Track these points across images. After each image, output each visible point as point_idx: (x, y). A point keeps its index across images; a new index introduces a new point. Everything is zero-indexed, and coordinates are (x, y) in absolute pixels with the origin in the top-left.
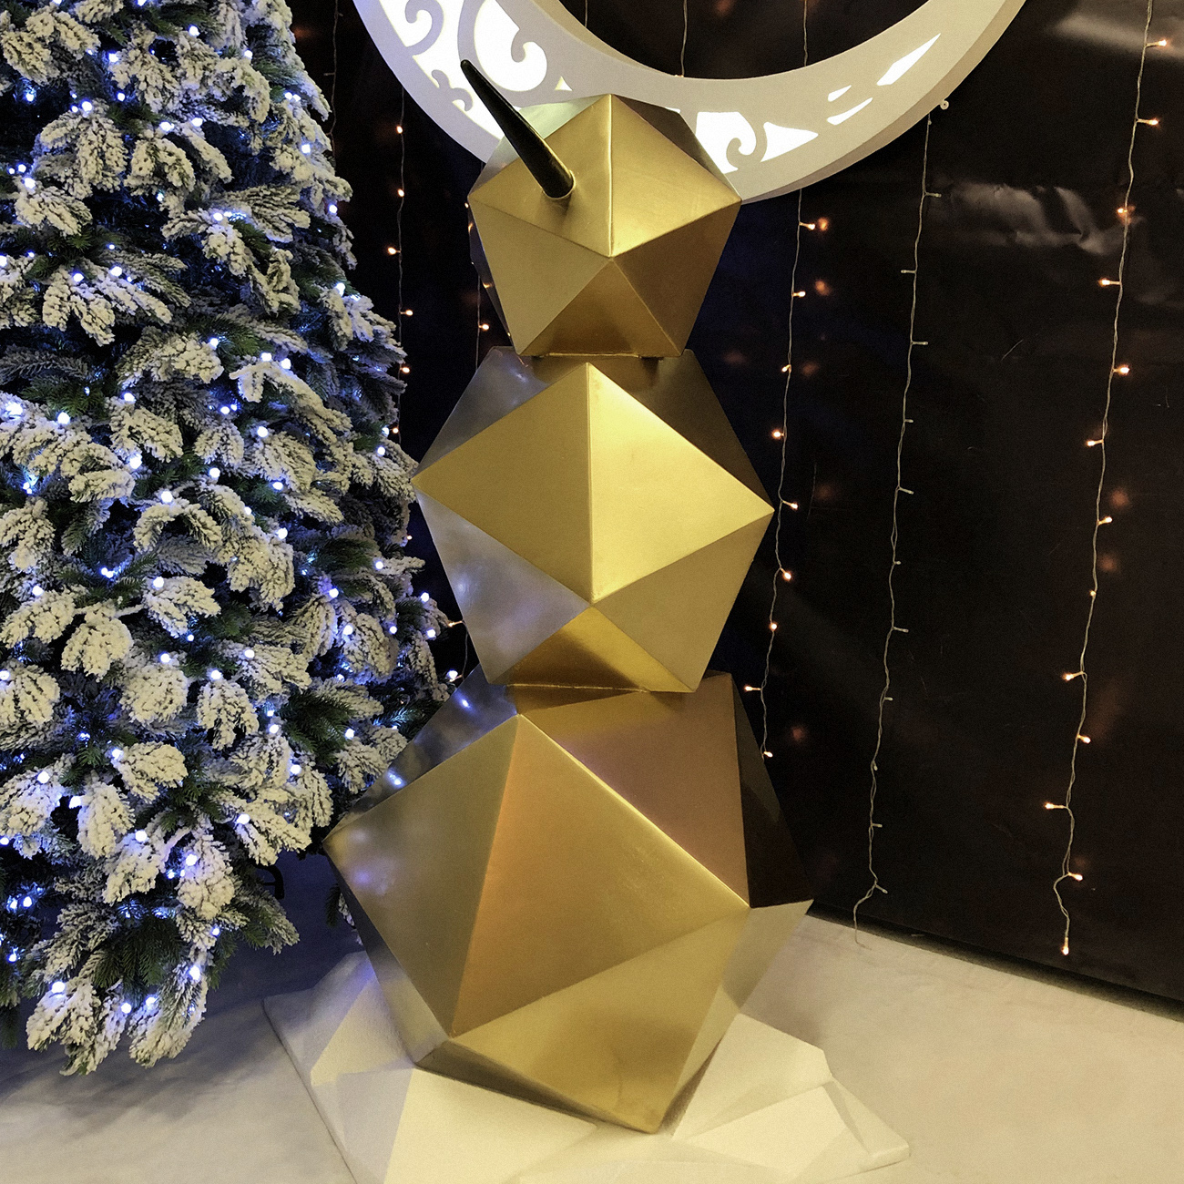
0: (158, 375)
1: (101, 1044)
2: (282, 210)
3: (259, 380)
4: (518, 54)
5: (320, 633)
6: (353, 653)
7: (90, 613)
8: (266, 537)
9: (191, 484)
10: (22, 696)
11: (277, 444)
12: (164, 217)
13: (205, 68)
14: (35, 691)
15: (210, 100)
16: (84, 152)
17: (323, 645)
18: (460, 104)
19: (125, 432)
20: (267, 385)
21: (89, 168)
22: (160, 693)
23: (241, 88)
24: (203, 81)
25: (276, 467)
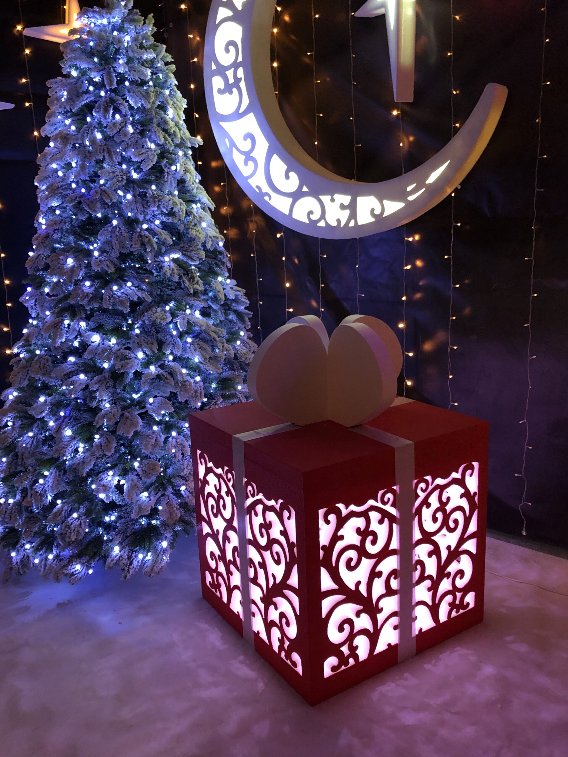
0: (147, 323)
1: (131, 569)
2: (193, 253)
7: (126, 413)
8: (192, 380)
9: (162, 362)
10: (103, 444)
11: (195, 344)
13: (159, 201)
14: (107, 442)
15: (162, 213)
16: (114, 240)
19: (136, 345)
20: (188, 322)
21: (117, 246)
22: (153, 441)
23: (172, 208)
24: (158, 206)
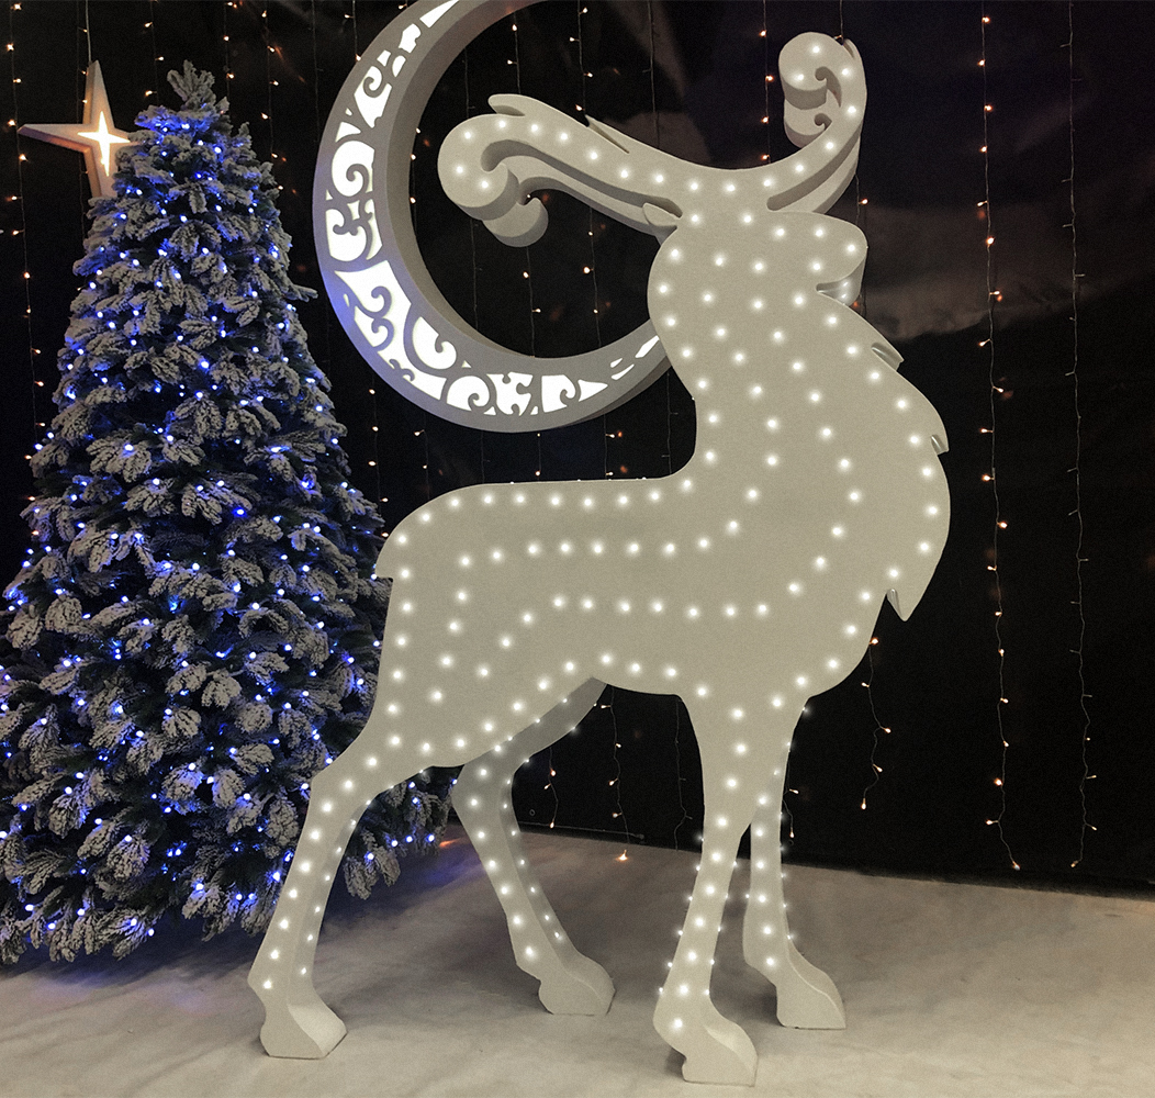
0: (247, 539)
2: (309, 444)
3: (304, 538)
4: (439, 349)
5: (345, 683)
6: (363, 695)
7: (216, 675)
8: (312, 628)
9: (268, 600)
10: (180, 722)
11: (315, 575)
12: (245, 452)
13: (263, 369)
14: (187, 719)
15: (266, 387)
16: (199, 419)
17: (346, 691)
18: (407, 377)
19: (231, 571)
20: (308, 540)
21: (203, 428)
22: (257, 716)
23: (284, 379)
24: (262, 377)
25: (315, 587)
